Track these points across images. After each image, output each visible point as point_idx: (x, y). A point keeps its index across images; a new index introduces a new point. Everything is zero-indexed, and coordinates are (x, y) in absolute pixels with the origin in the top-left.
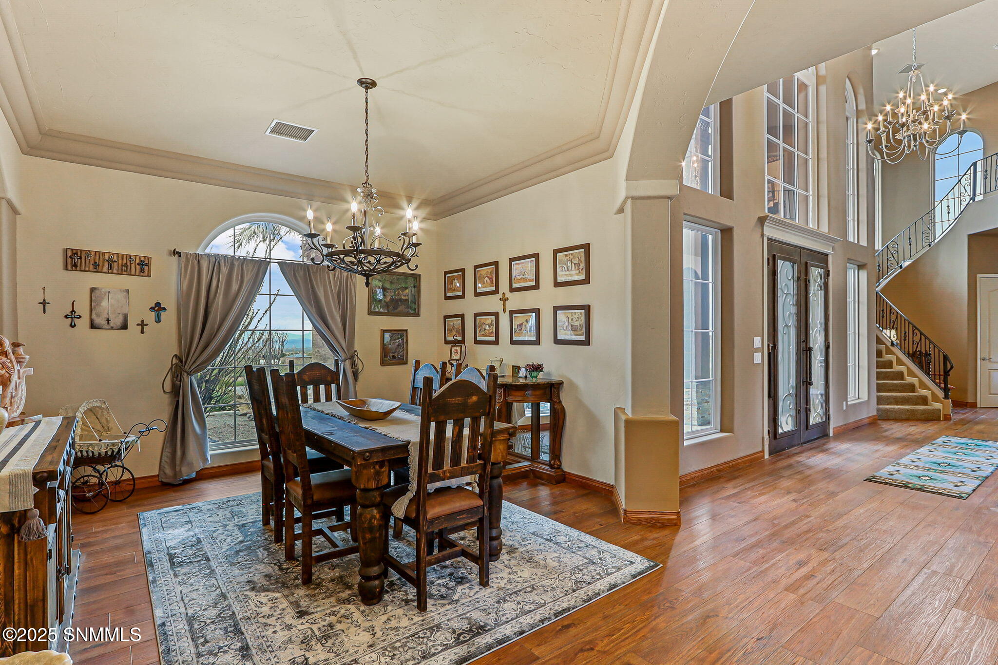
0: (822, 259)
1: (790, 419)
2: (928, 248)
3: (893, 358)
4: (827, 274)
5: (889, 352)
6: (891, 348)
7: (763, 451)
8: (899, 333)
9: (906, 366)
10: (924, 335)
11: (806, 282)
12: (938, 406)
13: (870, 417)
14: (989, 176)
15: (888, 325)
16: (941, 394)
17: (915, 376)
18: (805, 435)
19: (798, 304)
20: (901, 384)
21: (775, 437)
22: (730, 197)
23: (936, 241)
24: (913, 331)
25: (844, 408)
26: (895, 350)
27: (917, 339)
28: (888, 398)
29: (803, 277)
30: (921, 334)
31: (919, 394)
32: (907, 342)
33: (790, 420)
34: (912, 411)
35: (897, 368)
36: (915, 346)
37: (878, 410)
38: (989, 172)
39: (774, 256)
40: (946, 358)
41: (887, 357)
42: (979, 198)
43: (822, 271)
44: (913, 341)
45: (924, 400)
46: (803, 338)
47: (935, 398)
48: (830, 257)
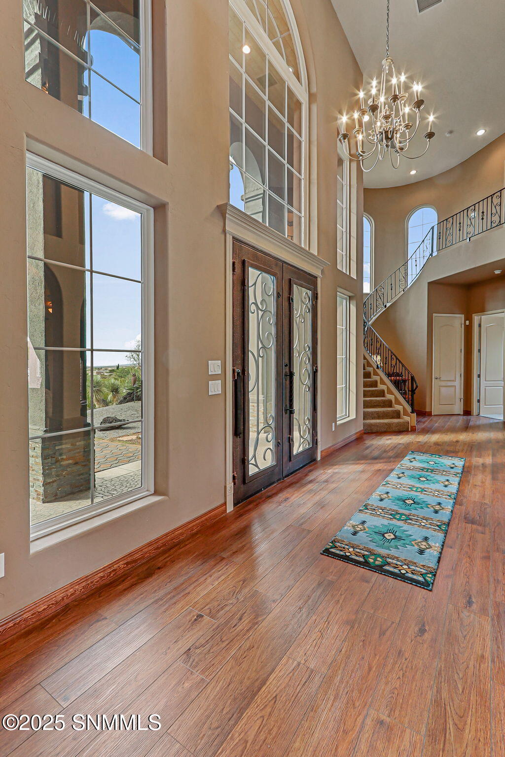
0: (310, 281)
1: (269, 452)
2: (403, 292)
3: (377, 378)
4: (315, 297)
5: (376, 374)
6: (376, 369)
7: (225, 504)
8: (382, 356)
9: (385, 385)
10: (399, 360)
11: (289, 299)
12: (407, 418)
13: (357, 433)
14: (441, 237)
15: (375, 353)
16: (409, 409)
17: (392, 394)
18: (288, 467)
19: (278, 324)
20: (382, 400)
21: (244, 482)
22: (165, 161)
23: (408, 287)
24: (391, 356)
25: (333, 430)
26: (380, 372)
27: (394, 363)
28: (372, 413)
29: (286, 295)
30: (397, 359)
31: (395, 409)
32: (387, 364)
33: (269, 455)
34: (389, 425)
35: (381, 387)
36: (392, 369)
37: (364, 425)
38: (441, 234)
39: (243, 262)
40: (413, 378)
41: (374, 378)
42: (435, 254)
43: (310, 293)
44: (391, 365)
45: (397, 415)
46: (286, 361)
47: (406, 413)
48: (319, 280)
